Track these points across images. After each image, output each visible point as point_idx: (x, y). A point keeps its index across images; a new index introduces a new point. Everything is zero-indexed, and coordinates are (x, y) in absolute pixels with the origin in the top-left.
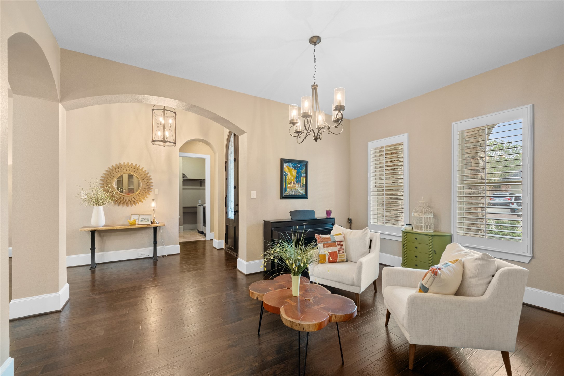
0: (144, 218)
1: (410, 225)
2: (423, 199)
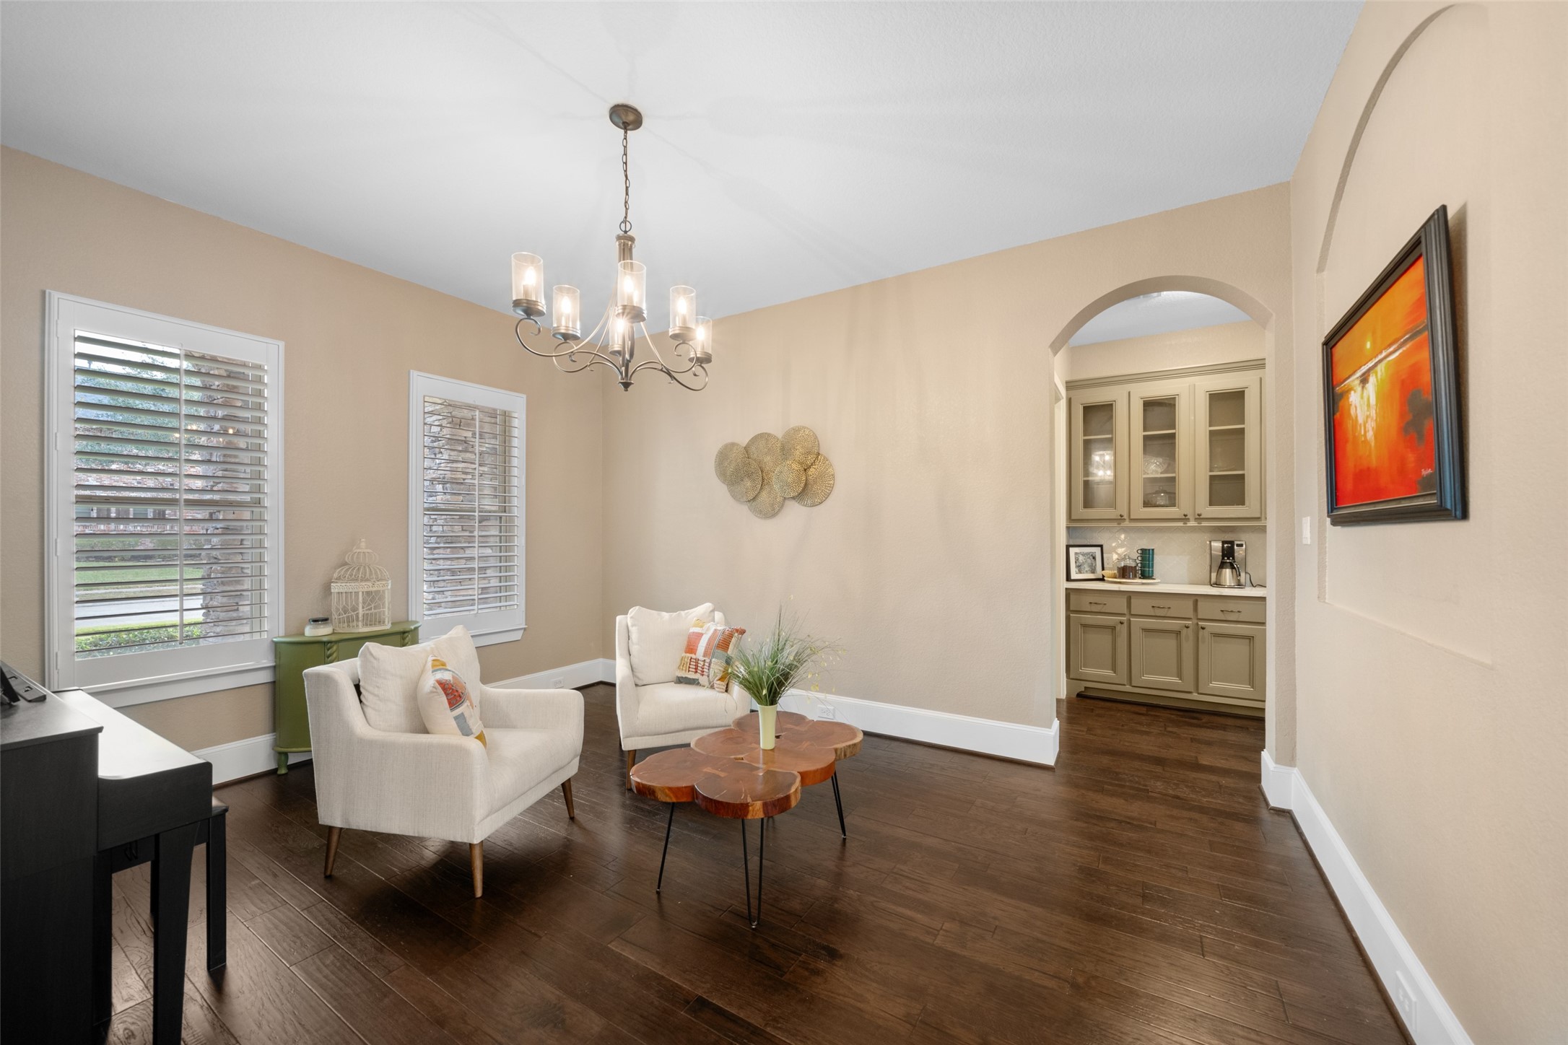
1: (326, 620)
2: (363, 545)
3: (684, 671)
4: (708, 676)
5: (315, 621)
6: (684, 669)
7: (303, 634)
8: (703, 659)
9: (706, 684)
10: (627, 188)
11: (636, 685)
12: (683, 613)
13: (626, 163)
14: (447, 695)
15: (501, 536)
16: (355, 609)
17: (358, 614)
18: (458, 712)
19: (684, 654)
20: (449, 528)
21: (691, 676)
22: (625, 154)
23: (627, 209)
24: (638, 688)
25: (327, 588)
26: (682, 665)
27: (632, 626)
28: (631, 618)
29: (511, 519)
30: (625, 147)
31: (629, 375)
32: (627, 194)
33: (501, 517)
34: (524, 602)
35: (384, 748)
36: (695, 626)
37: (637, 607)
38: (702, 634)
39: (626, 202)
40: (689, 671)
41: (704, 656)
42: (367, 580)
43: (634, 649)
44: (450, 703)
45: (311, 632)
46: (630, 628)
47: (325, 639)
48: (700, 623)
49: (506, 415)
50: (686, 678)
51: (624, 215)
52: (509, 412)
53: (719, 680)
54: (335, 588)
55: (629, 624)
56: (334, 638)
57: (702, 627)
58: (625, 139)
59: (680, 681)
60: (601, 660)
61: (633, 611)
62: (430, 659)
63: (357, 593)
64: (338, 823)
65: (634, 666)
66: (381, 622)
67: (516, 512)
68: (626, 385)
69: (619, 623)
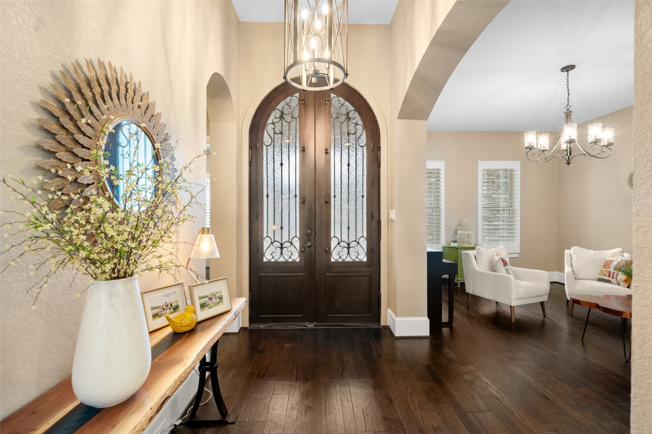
0: (208, 294)
1: (456, 241)
2: (466, 219)
3: (602, 276)
4: (616, 279)
5: (454, 241)
6: (602, 275)
7: (450, 245)
8: (613, 271)
9: (616, 283)
10: (568, 93)
11: (576, 279)
12: (603, 251)
13: (568, 85)
14: (503, 262)
15: (509, 217)
16: (464, 239)
17: (465, 241)
18: (506, 268)
19: (602, 269)
20: (487, 214)
21: (606, 278)
22: (568, 82)
23: (568, 101)
24: (576, 280)
25: (456, 232)
26: (601, 273)
27: (573, 254)
28: (573, 251)
29: (514, 210)
30: (568, 79)
31: (570, 159)
32: (569, 95)
33: (509, 210)
34: (519, 242)
35: (484, 274)
36: (610, 257)
37: (576, 247)
38: (613, 261)
39: (568, 99)
40: (605, 276)
41: (614, 270)
42: (467, 230)
43: (574, 264)
44: (504, 265)
45: (452, 245)
46: (572, 255)
47: (457, 247)
48: (613, 255)
49: (511, 171)
50: (603, 279)
51: (567, 103)
52: (513, 169)
53: (623, 281)
54: (459, 232)
55: (572, 253)
56: (459, 247)
57: (613, 258)
58: (568, 76)
59: (600, 280)
60: (557, 272)
61: (573, 248)
62: (495, 253)
63: (465, 234)
64: (471, 293)
65: (574, 271)
66: (472, 244)
67: (516, 207)
68: (568, 164)
69: (566, 253)
